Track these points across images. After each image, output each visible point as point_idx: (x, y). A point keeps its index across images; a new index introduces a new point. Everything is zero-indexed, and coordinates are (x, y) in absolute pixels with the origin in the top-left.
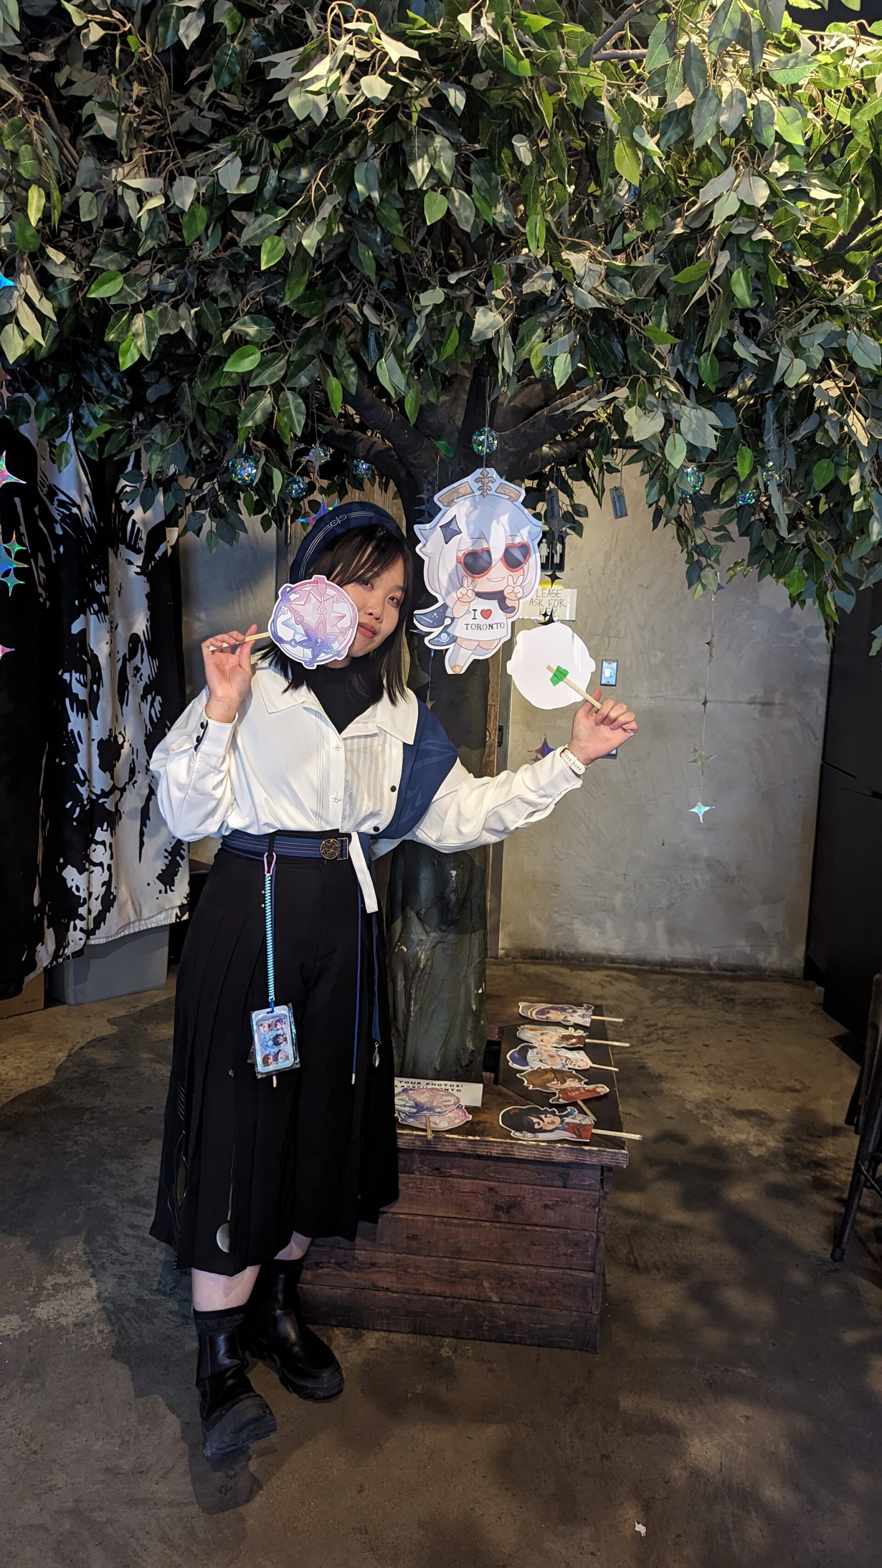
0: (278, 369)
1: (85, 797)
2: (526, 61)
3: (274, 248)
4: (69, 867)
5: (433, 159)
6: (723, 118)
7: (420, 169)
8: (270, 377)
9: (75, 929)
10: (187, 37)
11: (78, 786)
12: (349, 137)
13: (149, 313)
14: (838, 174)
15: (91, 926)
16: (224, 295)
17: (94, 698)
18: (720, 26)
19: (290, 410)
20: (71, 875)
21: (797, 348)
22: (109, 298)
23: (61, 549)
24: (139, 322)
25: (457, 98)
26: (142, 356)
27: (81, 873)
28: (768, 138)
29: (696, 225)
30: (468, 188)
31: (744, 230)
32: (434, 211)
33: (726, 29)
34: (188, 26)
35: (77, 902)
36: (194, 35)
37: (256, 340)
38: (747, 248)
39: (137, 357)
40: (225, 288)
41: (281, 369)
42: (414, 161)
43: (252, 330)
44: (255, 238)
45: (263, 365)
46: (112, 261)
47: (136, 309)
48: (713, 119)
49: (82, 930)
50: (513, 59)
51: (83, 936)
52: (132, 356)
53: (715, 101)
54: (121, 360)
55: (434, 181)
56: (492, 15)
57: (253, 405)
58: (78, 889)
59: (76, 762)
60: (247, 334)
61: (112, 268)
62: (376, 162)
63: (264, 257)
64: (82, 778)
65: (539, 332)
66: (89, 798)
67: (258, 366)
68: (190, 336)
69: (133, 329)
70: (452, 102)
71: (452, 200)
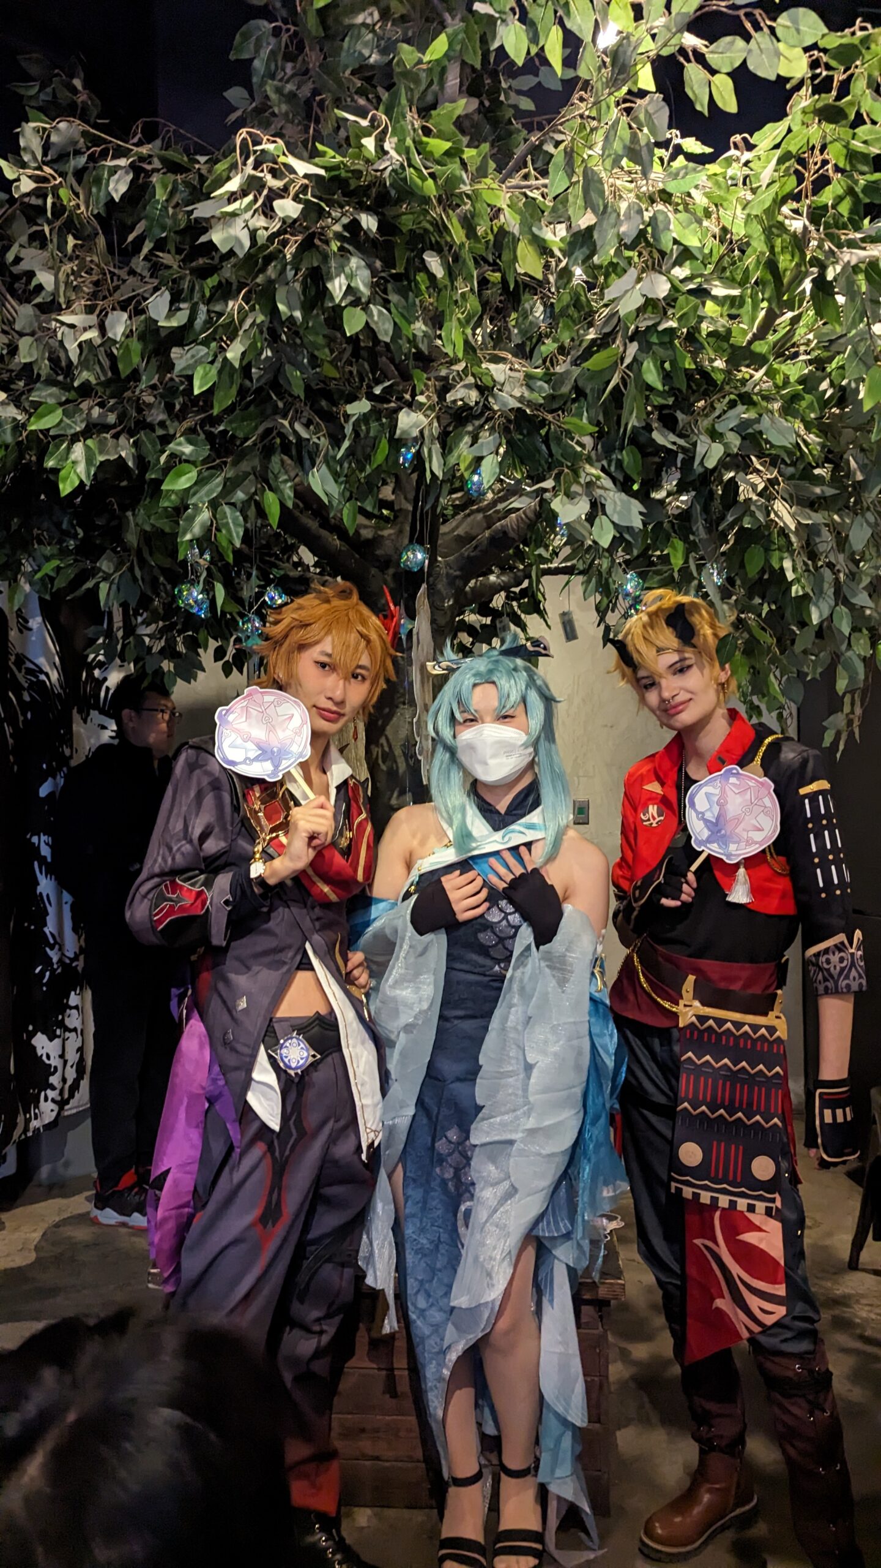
0: (216, 485)
1: (55, 960)
2: (430, 181)
3: (206, 374)
4: (39, 1034)
5: (350, 277)
6: (623, 229)
7: (337, 287)
8: (208, 494)
9: (46, 1099)
10: (116, 191)
11: (48, 949)
12: (268, 259)
13: (89, 442)
14: (739, 278)
15: (66, 1096)
16: (162, 424)
18: (611, 144)
19: (228, 523)
20: (42, 1044)
21: (715, 435)
22: (48, 430)
23: (29, 716)
24: (78, 451)
25: (369, 222)
26: (82, 482)
27: (51, 1040)
28: (667, 244)
29: (607, 330)
30: (386, 303)
31: (650, 323)
32: (353, 323)
33: (617, 146)
34: (118, 181)
35: (49, 1071)
36: (123, 188)
37: (192, 459)
38: (654, 339)
39: (77, 483)
40: (162, 417)
41: (218, 485)
42: (331, 279)
43: (188, 449)
44: (188, 367)
45: (200, 482)
46: (50, 395)
47: (75, 438)
48: (614, 231)
49: (53, 1100)
50: (419, 181)
51: (55, 1107)
52: (72, 482)
53: (614, 215)
54: (61, 486)
55: (350, 298)
56: (395, 139)
57: (192, 519)
58: (48, 1057)
59: (45, 925)
60: (183, 453)
61: (51, 401)
62: (297, 286)
63: (196, 383)
64: (52, 941)
65: (467, 439)
66: (60, 961)
67: (196, 483)
68: (130, 464)
69: (73, 457)
70: (364, 225)
71: (371, 315)
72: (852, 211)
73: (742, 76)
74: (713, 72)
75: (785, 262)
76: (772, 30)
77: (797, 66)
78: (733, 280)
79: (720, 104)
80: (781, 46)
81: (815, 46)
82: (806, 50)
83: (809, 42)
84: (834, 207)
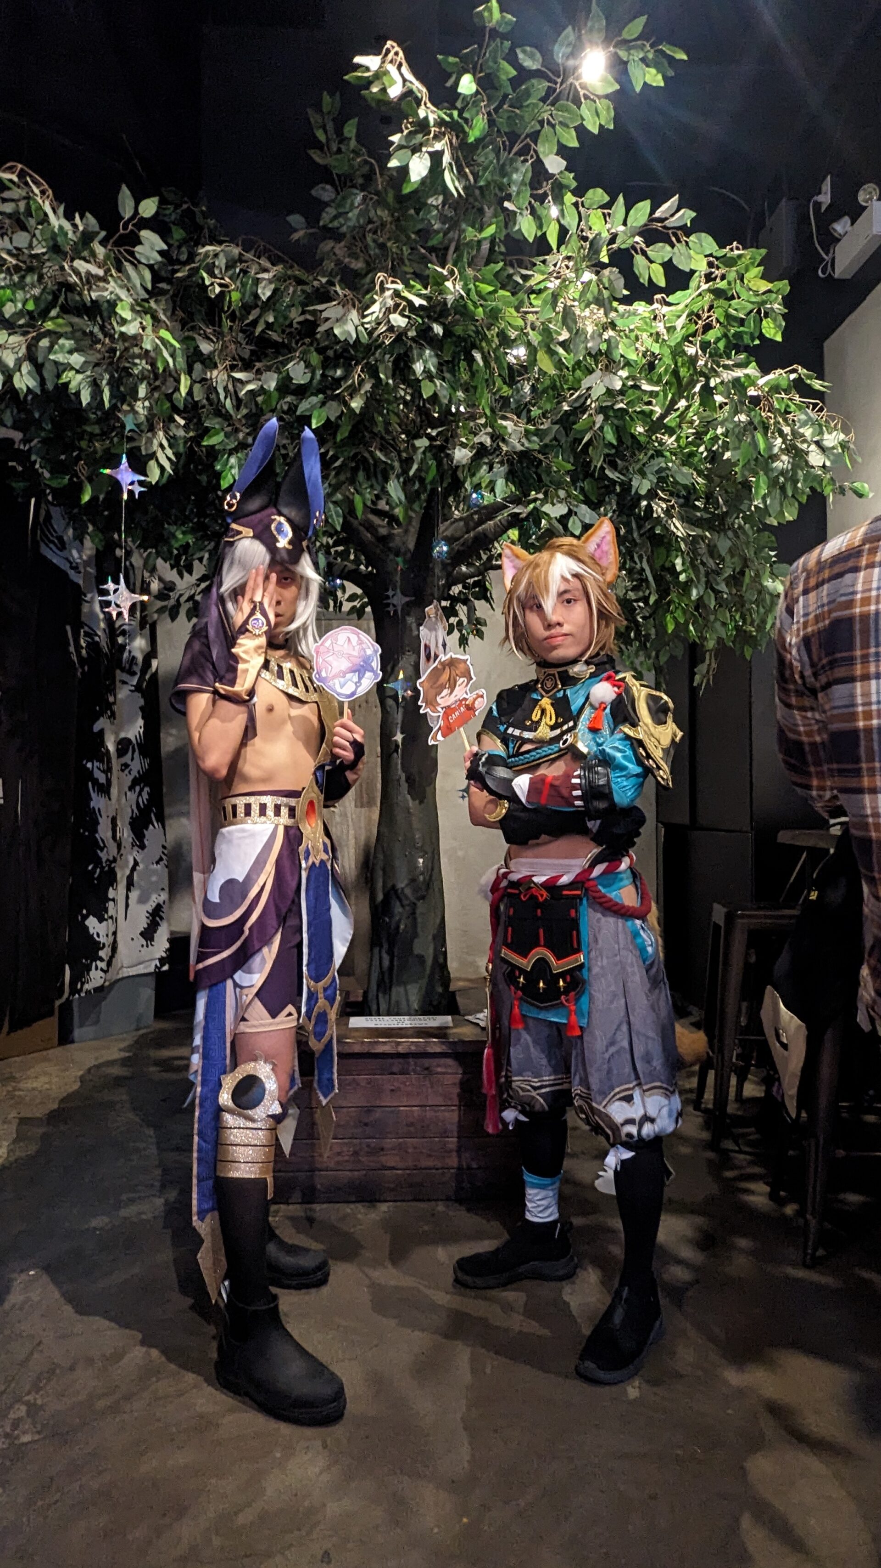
1: (104, 860)
2: (480, 309)
3: (319, 416)
4: (91, 917)
5: (425, 362)
6: (589, 346)
7: (418, 367)
9: (97, 968)
11: (100, 851)
12: (377, 348)
13: (240, 455)
14: (655, 379)
15: (106, 966)
17: (109, 781)
20: (92, 923)
21: (643, 474)
22: (214, 446)
25: (438, 329)
27: (100, 923)
28: (617, 357)
29: (576, 405)
30: (443, 379)
31: (609, 404)
32: (427, 392)
33: (589, 296)
36: (269, 294)
38: (611, 413)
42: (413, 362)
44: (307, 410)
46: (217, 423)
47: (231, 452)
48: (582, 346)
49: (100, 969)
50: (472, 308)
51: (102, 975)
52: (229, 479)
53: (583, 337)
54: (222, 484)
55: (426, 375)
58: (98, 935)
59: (97, 832)
61: (217, 426)
62: (390, 364)
63: (314, 421)
64: (101, 845)
65: (485, 467)
66: (106, 861)
69: (230, 464)
70: (435, 330)
71: (436, 386)
72: (725, 347)
73: (668, 266)
74: (651, 262)
75: (683, 372)
76: (687, 243)
77: (701, 266)
78: (652, 380)
79: (654, 280)
80: (692, 252)
81: (711, 255)
82: (706, 256)
83: (708, 253)
84: (715, 343)
